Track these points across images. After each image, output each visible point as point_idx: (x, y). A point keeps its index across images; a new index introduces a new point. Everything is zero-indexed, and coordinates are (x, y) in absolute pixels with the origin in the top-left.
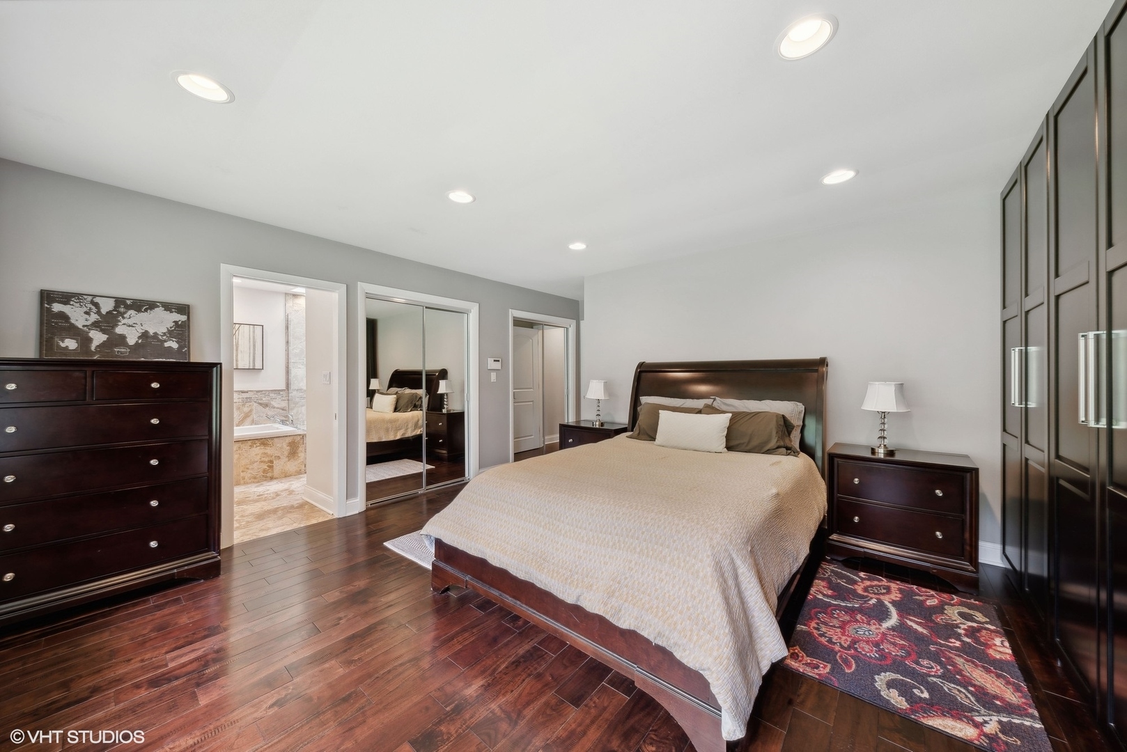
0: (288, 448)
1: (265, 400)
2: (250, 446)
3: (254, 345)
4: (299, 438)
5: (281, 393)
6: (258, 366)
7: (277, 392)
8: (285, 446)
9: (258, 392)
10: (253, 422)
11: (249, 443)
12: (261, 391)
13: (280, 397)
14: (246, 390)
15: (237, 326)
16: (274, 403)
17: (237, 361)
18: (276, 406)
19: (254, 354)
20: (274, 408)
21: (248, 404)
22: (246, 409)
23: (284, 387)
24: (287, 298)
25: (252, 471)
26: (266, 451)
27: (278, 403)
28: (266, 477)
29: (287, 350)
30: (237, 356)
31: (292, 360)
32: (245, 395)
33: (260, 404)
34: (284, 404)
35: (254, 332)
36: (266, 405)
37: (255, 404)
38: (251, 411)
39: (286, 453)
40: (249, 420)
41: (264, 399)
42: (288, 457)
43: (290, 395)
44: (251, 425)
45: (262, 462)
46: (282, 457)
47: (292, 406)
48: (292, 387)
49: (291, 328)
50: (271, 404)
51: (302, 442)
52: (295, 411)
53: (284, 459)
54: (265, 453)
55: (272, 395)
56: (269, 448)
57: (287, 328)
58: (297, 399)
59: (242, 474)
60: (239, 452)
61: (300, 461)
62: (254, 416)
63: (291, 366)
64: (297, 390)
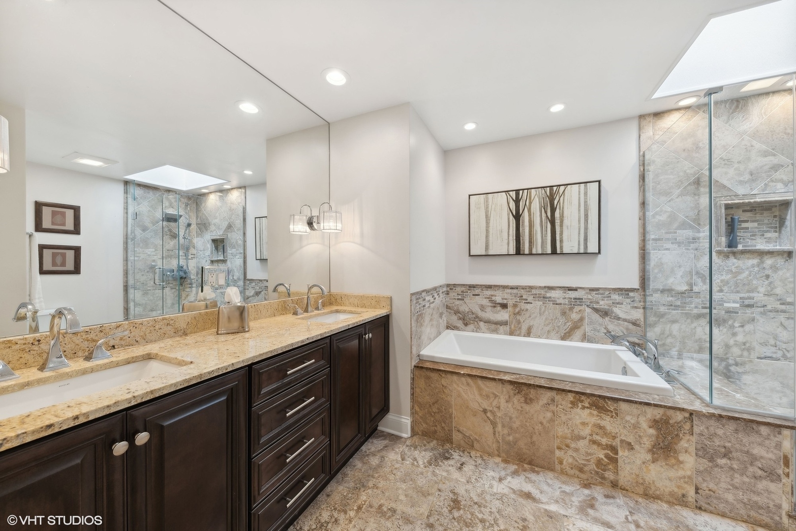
0: (652, 431)
1: (603, 304)
2: (572, 403)
3: (586, 216)
4: (679, 416)
5: (631, 294)
6: (593, 248)
7: (625, 291)
8: (644, 425)
9: (592, 290)
10: (584, 338)
11: (570, 397)
12: (597, 289)
13: (628, 301)
14: (574, 286)
15: (562, 188)
16: (618, 311)
17: (561, 241)
18: (622, 315)
19: (586, 229)
20: (619, 319)
21: (577, 309)
22: (575, 316)
23: (636, 284)
24: (644, 123)
25: (574, 455)
26: (602, 423)
27: (626, 311)
28: (603, 478)
29: (643, 219)
30: (561, 234)
31: (651, 236)
32: (573, 294)
33: (596, 310)
34: (638, 315)
35: (586, 194)
36: (605, 313)
37: (588, 310)
38: (582, 319)
39: (648, 443)
40: (578, 333)
41: (601, 303)
42: (651, 451)
43: (649, 299)
44: (582, 341)
45: (594, 442)
46: (637, 447)
47: (652, 319)
48: (652, 285)
49: (649, 177)
50: (612, 312)
51: (687, 426)
52: (658, 329)
53: (642, 455)
54: (601, 427)
55: (616, 297)
56: (608, 418)
57: (643, 178)
58: (662, 309)
59: (558, 453)
60: (552, 407)
61: (681, 473)
62: (587, 328)
63: (650, 246)
64: (663, 291)
